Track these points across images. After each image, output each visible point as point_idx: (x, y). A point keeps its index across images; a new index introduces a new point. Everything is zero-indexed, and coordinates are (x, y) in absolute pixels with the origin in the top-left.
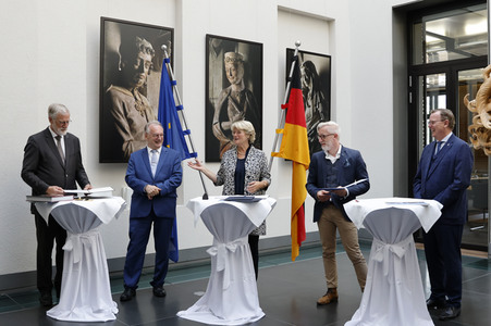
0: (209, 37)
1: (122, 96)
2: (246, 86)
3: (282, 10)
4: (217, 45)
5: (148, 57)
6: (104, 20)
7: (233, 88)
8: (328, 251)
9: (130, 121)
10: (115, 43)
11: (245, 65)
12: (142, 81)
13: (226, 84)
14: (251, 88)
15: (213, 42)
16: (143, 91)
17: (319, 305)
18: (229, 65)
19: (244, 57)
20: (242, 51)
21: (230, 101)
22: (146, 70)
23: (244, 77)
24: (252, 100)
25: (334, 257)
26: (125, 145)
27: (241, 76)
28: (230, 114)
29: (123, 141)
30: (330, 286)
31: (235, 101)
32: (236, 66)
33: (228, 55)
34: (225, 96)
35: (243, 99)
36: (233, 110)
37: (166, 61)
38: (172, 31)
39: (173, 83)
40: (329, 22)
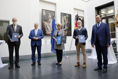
0: (61, 13)
1: (46, 23)
2: (68, 22)
3: (75, 9)
4: (63, 14)
5: (50, 16)
6: (42, 10)
7: (66, 22)
8: (78, 53)
9: (47, 28)
10: (44, 14)
11: (68, 18)
12: (49, 21)
13: (65, 22)
14: (69, 23)
15: (62, 14)
16: (49, 22)
17: (75, 66)
18: (65, 18)
19: (68, 17)
20: (67, 16)
21: (65, 25)
22: (50, 19)
23: (68, 21)
24: (69, 25)
25: (79, 55)
26: (46, 32)
27: (67, 20)
28: (65, 27)
29: (46, 31)
30: (78, 62)
31: (66, 25)
32: (66, 18)
33: (65, 16)
34: (64, 24)
35: (68, 24)
36: (66, 26)
37: (53, 16)
38: (55, 12)
39: (55, 20)
40: (83, 11)
